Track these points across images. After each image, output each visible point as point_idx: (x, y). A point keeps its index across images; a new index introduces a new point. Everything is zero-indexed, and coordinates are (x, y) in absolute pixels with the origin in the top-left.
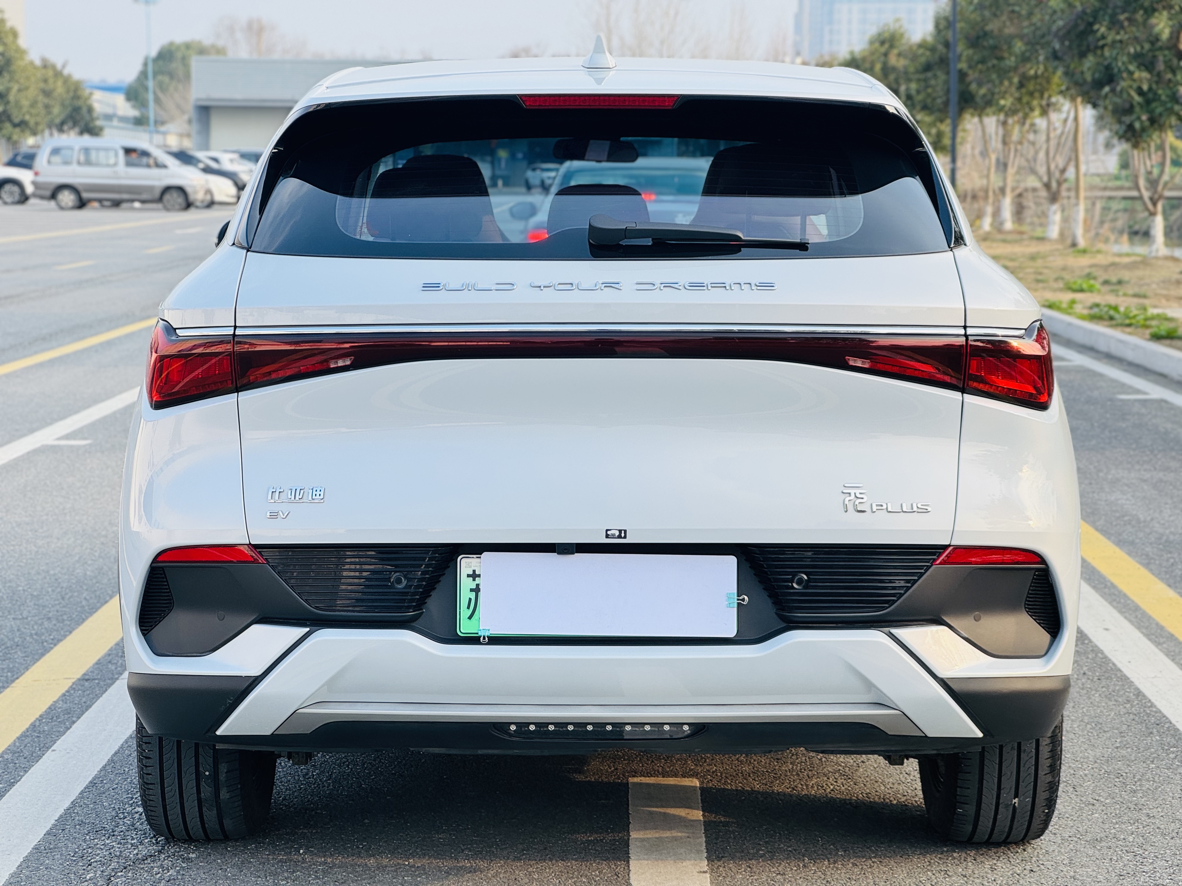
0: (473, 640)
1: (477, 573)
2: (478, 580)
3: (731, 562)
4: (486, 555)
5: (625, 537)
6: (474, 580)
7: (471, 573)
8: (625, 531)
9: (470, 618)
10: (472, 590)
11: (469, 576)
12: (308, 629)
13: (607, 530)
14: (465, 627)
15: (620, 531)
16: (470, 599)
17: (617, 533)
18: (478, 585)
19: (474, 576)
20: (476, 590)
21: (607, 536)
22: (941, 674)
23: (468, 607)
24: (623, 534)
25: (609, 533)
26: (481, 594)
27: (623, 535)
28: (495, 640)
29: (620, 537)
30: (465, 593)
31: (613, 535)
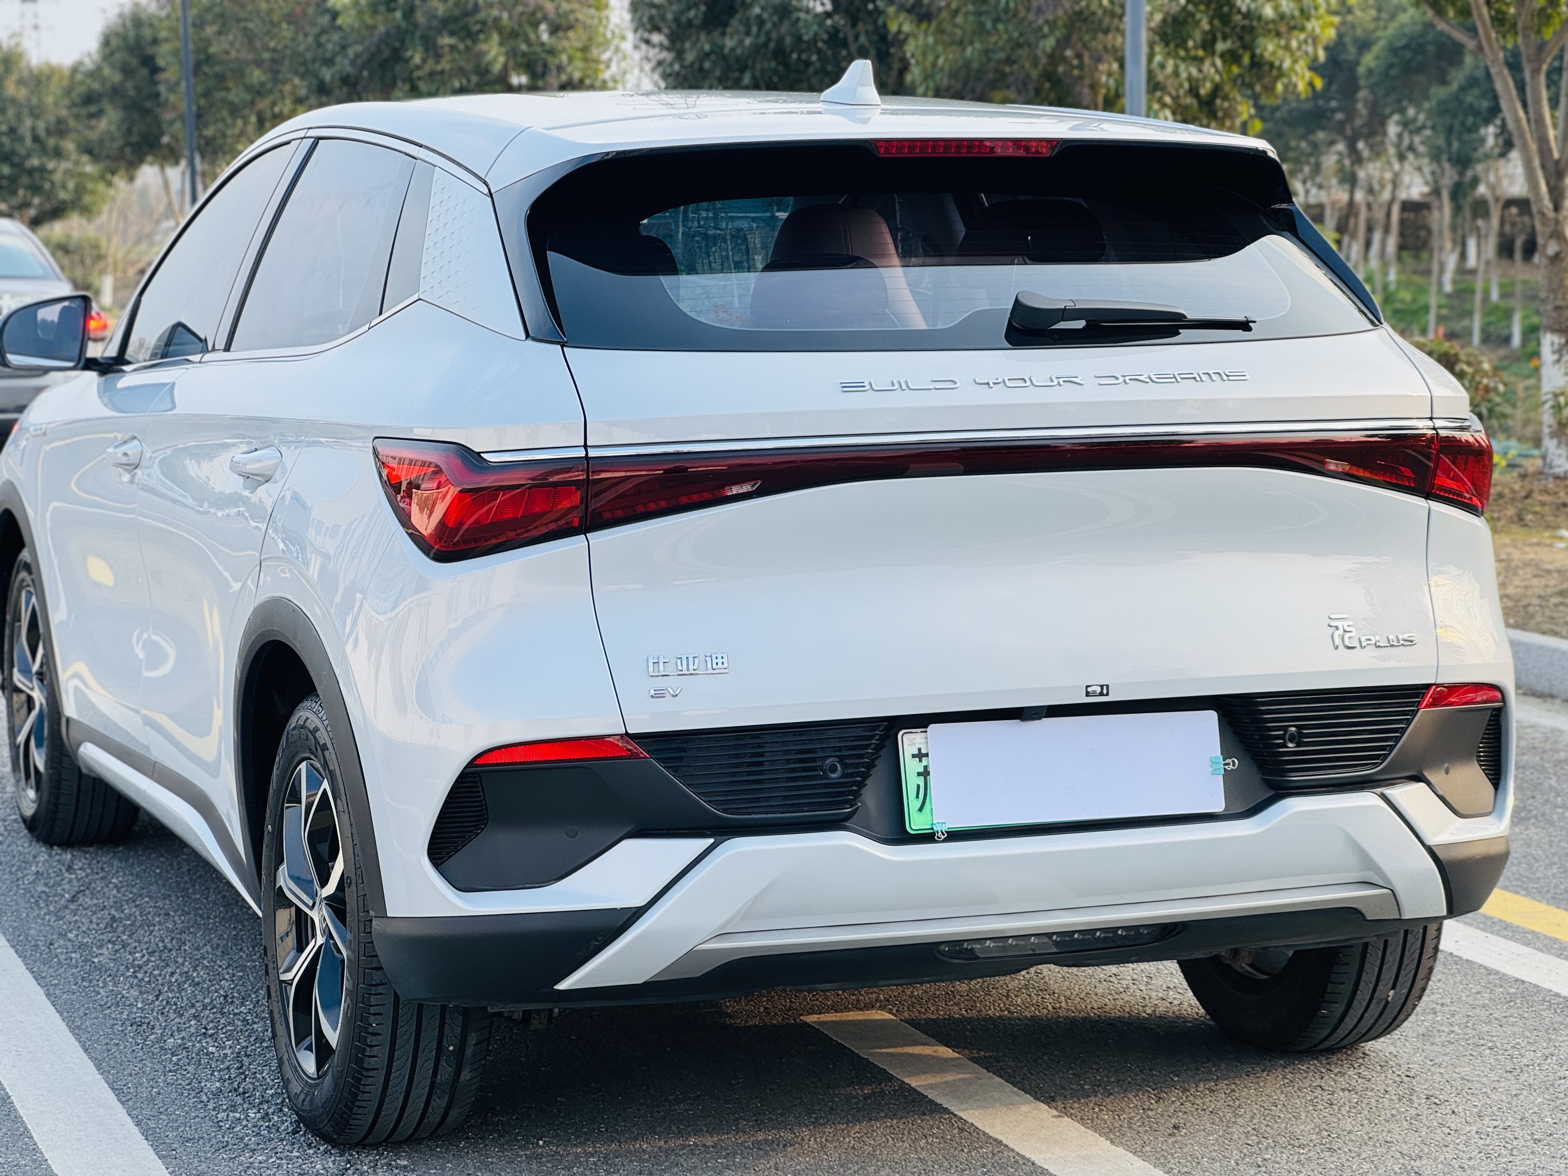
0: (928, 838)
1: (923, 751)
2: (925, 761)
3: (1211, 718)
4: (932, 728)
5: (1107, 694)
6: (921, 761)
7: (917, 752)
8: (1107, 686)
9: (921, 809)
10: (919, 774)
11: (914, 756)
12: (712, 840)
13: (1087, 687)
14: (916, 822)
15: (1102, 686)
16: (918, 786)
17: (1099, 690)
18: (926, 767)
19: (920, 756)
20: (925, 773)
21: (1088, 694)
22: (1431, 841)
23: (917, 797)
24: (1105, 689)
25: (1089, 689)
26: (932, 778)
27: (1105, 692)
28: (955, 836)
29: (1101, 694)
30: (911, 780)
31: (1094, 692)
